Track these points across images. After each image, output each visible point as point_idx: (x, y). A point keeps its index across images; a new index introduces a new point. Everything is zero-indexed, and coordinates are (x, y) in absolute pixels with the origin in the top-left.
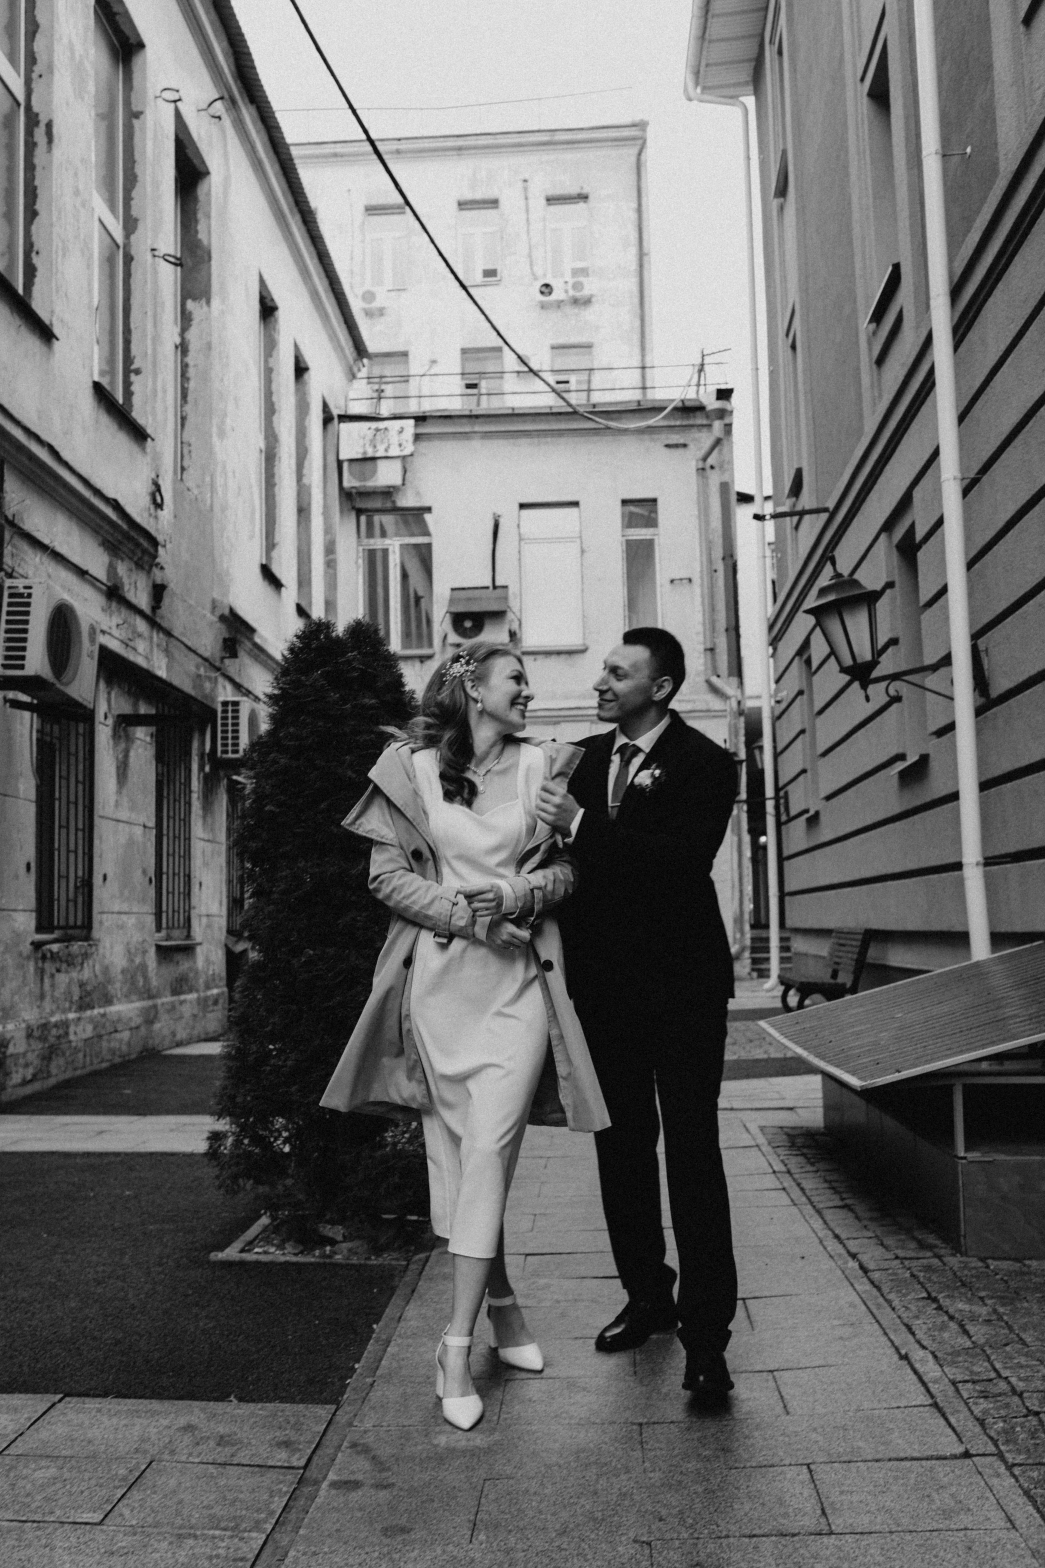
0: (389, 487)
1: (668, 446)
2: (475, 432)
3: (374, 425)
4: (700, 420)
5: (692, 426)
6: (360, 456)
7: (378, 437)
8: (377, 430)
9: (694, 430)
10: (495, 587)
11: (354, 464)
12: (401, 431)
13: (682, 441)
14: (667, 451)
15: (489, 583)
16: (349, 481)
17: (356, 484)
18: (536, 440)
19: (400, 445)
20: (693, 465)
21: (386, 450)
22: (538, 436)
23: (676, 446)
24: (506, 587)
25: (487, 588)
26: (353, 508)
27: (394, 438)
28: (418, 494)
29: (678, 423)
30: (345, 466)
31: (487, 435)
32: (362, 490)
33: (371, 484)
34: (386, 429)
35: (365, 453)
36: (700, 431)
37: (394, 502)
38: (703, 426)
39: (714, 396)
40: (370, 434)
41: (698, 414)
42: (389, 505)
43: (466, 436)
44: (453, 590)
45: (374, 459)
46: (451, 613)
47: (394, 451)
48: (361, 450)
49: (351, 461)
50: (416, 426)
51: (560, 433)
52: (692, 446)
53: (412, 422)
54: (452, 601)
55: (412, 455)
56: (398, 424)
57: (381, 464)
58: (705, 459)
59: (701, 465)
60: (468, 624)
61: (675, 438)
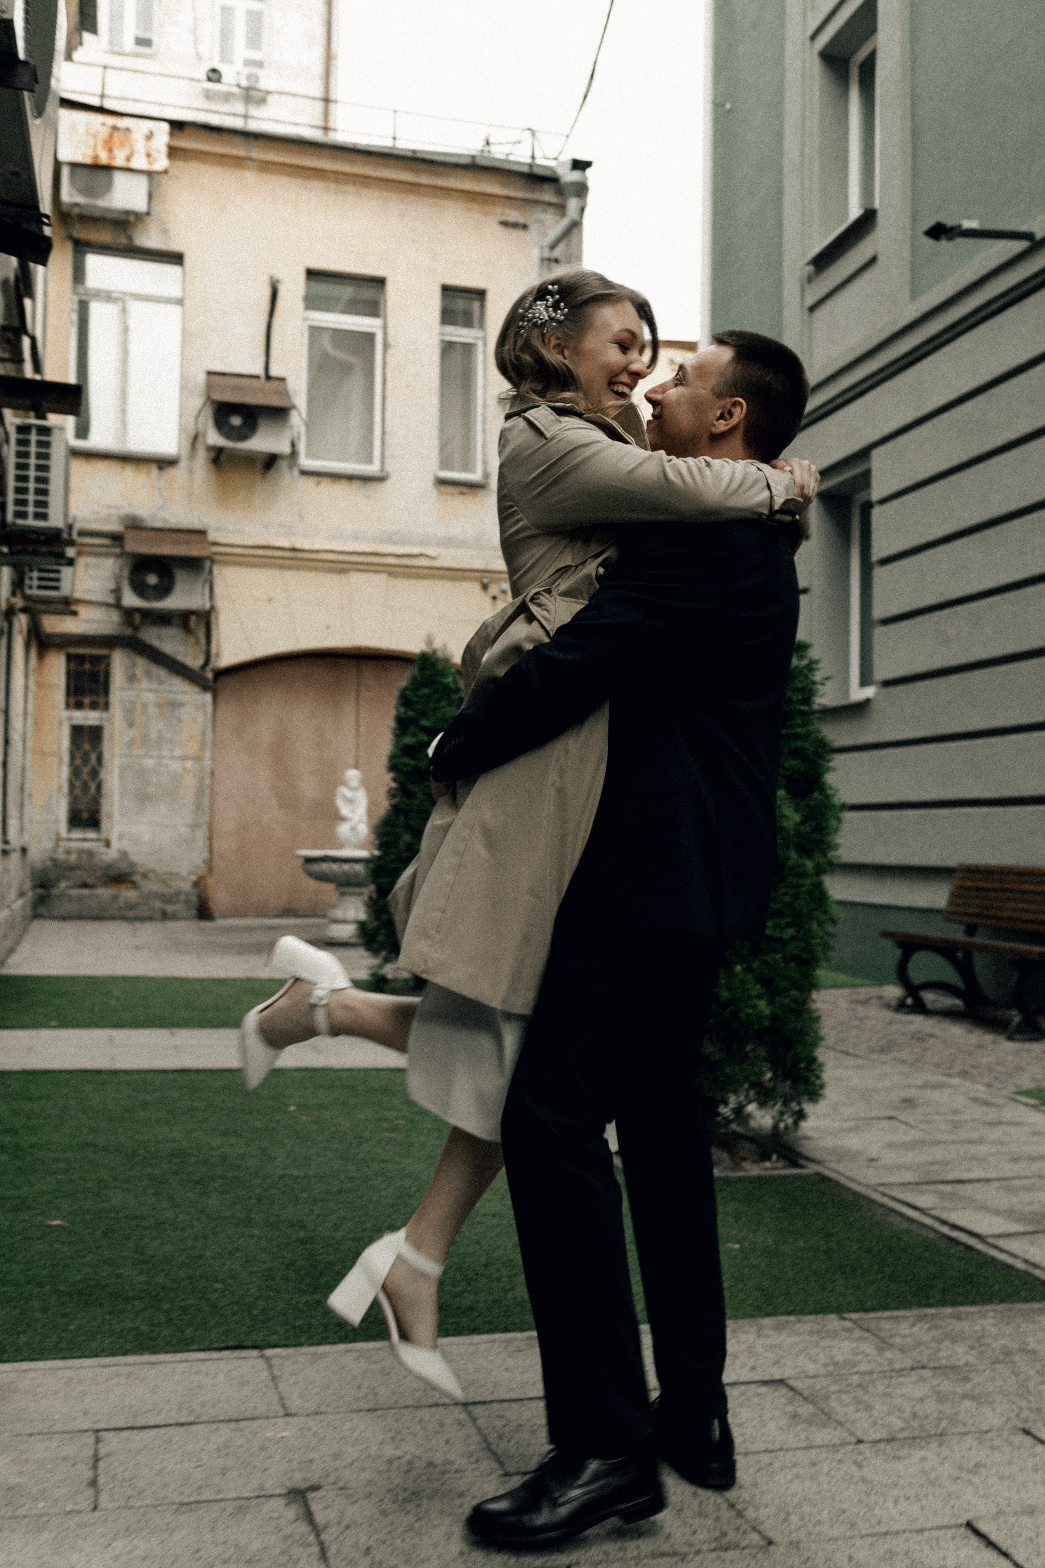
0: (128, 213)
1: (505, 224)
2: (251, 159)
3: (110, 120)
4: (548, 196)
5: (536, 202)
6: (88, 161)
7: (116, 139)
8: (115, 128)
9: (539, 208)
10: (268, 377)
11: (78, 171)
12: (150, 136)
13: (521, 220)
14: (502, 231)
15: (259, 370)
16: (71, 196)
17: (80, 200)
18: (333, 186)
19: (149, 156)
20: (536, 253)
21: (128, 159)
22: (336, 181)
23: (515, 225)
24: (282, 380)
25: (257, 377)
26: (70, 237)
27: (140, 146)
28: (165, 232)
29: (520, 194)
30: (65, 172)
31: (266, 167)
32: (86, 212)
33: (102, 203)
34: (128, 129)
35: (96, 157)
36: (544, 211)
37: (130, 238)
38: (550, 204)
39: (569, 165)
40: (104, 132)
41: (546, 186)
42: (123, 240)
43: (238, 162)
44: (209, 373)
45: (108, 169)
46: (214, 402)
47: (139, 162)
48: (90, 152)
49: (74, 165)
50: (172, 134)
51: (364, 181)
52: (533, 228)
53: (166, 127)
54: (209, 387)
55: (166, 172)
56: (146, 126)
57: (120, 180)
58: (552, 247)
59: (546, 254)
60: (236, 421)
61: (513, 215)
